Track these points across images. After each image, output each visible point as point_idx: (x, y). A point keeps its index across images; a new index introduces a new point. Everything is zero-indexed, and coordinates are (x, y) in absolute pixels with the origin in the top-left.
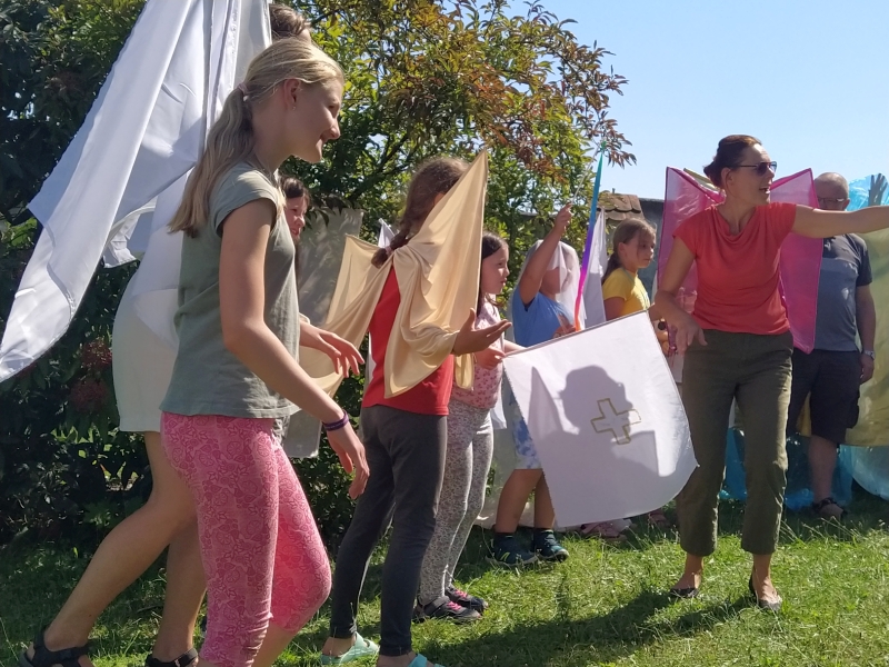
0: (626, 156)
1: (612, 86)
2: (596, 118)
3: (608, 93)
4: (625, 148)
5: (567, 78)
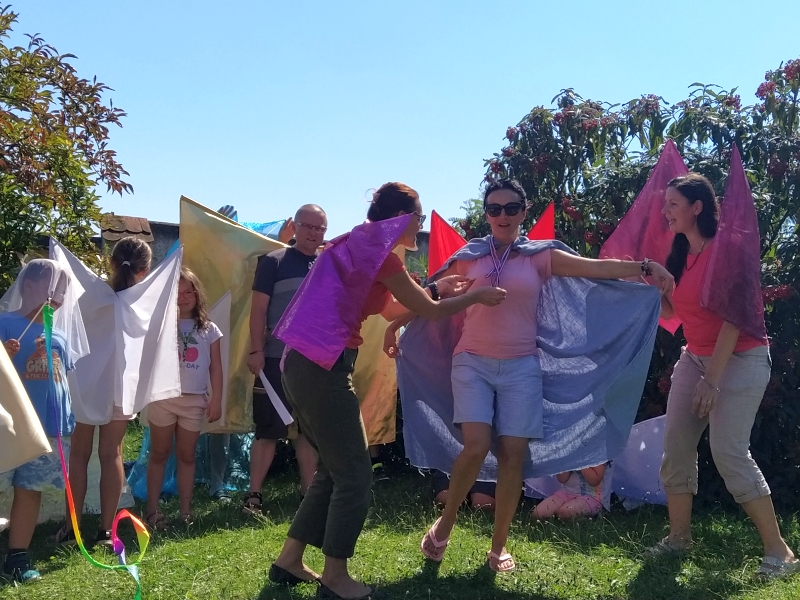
0: (125, 185)
1: (112, 118)
2: (96, 148)
3: (109, 125)
4: (123, 178)
5: (68, 109)
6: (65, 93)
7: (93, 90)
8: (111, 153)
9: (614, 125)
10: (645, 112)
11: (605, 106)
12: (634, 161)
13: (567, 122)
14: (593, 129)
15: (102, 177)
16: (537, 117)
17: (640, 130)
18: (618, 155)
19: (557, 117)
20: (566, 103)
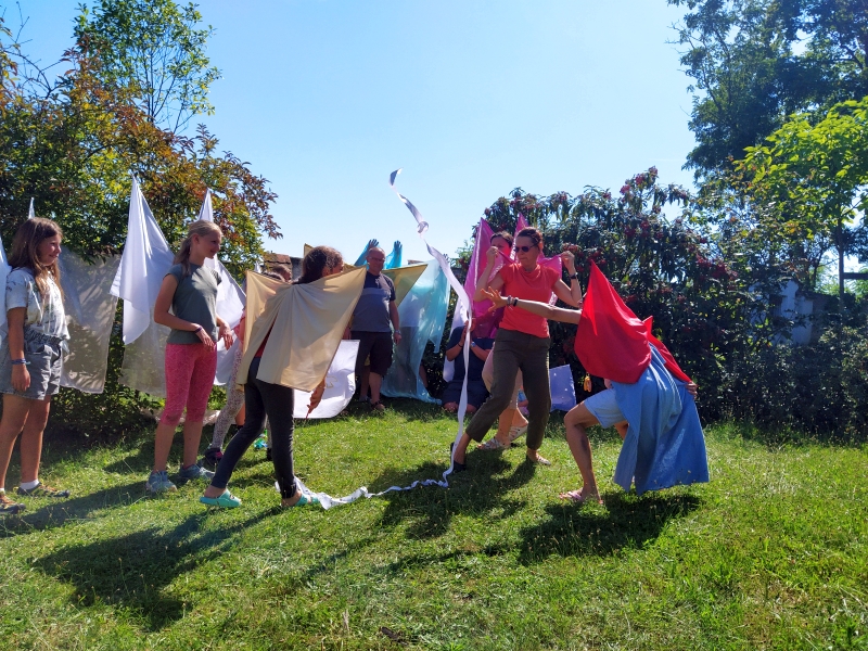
0: (278, 234)
1: (270, 198)
2: (262, 214)
3: (269, 201)
4: (277, 230)
5: (246, 192)
6: (245, 184)
7: (261, 182)
8: (270, 217)
9: (543, 208)
10: (560, 201)
11: (538, 197)
12: (553, 227)
13: (517, 205)
14: (531, 210)
15: (266, 230)
16: (501, 203)
17: (556, 210)
18: (544, 224)
19: (512, 203)
20: (517, 195)
